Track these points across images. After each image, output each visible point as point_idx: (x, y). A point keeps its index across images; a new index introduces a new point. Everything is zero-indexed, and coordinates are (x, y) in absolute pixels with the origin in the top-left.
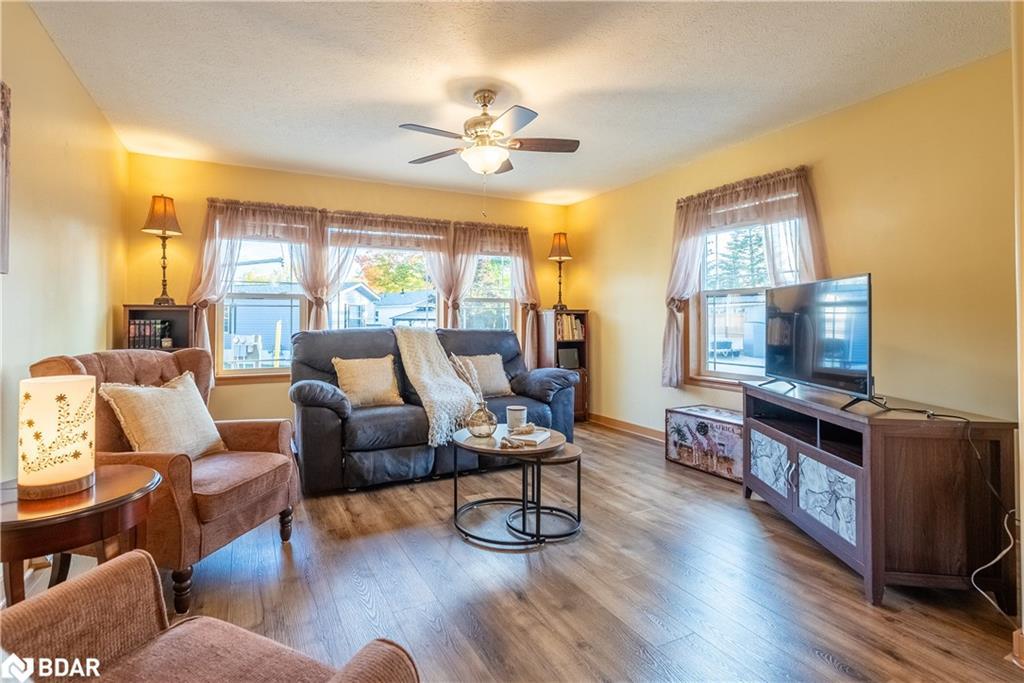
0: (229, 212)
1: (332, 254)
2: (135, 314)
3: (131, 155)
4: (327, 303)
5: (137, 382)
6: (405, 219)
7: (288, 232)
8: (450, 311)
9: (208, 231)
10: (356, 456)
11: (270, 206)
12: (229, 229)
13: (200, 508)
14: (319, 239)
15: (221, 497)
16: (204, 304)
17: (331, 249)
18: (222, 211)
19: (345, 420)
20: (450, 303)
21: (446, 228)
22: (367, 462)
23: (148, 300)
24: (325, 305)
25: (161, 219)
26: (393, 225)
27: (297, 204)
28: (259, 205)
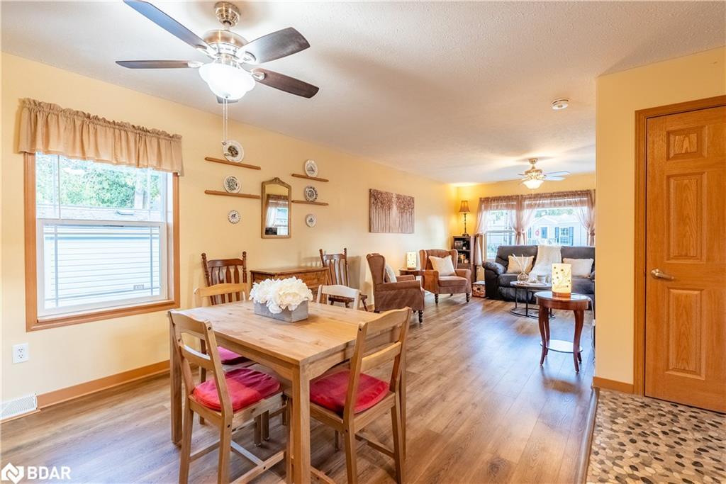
0: (486, 202)
1: (526, 213)
2: (456, 239)
3: (458, 188)
4: (524, 234)
5: (439, 256)
6: (562, 192)
7: (508, 207)
8: (590, 236)
9: (480, 210)
10: (500, 288)
11: (500, 197)
12: (486, 208)
13: (439, 283)
14: (520, 207)
15: (443, 281)
16: (478, 235)
17: (525, 210)
18: (483, 201)
19: (498, 275)
20: (589, 233)
21: (587, 194)
22: (504, 290)
23: (460, 235)
24: (522, 235)
25: (464, 209)
26: (555, 196)
27: (510, 195)
28: (496, 197)
